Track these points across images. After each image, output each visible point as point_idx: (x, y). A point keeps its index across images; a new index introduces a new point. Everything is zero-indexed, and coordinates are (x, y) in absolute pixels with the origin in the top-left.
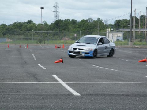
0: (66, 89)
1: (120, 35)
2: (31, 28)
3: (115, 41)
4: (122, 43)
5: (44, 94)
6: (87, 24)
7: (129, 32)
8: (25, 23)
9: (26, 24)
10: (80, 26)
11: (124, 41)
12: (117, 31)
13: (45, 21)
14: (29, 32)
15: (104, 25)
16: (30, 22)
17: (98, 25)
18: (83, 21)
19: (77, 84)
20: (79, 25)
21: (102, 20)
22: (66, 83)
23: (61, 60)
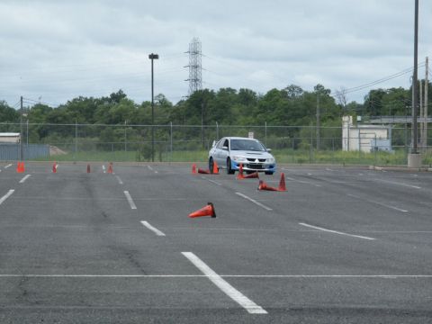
0: (224, 295)
1: (383, 134)
2: (121, 115)
3: (369, 151)
4: (387, 157)
5: (158, 310)
6: (285, 102)
7: (409, 125)
8: (104, 99)
9: (106, 103)
10: (263, 109)
11: (394, 152)
12: (374, 124)
13: (160, 95)
14: (114, 128)
15: (334, 104)
16: (118, 97)
17: (318, 107)
18: (273, 94)
19: (257, 278)
20: (261, 106)
21: (329, 91)
22: (224, 278)
23: (208, 207)
